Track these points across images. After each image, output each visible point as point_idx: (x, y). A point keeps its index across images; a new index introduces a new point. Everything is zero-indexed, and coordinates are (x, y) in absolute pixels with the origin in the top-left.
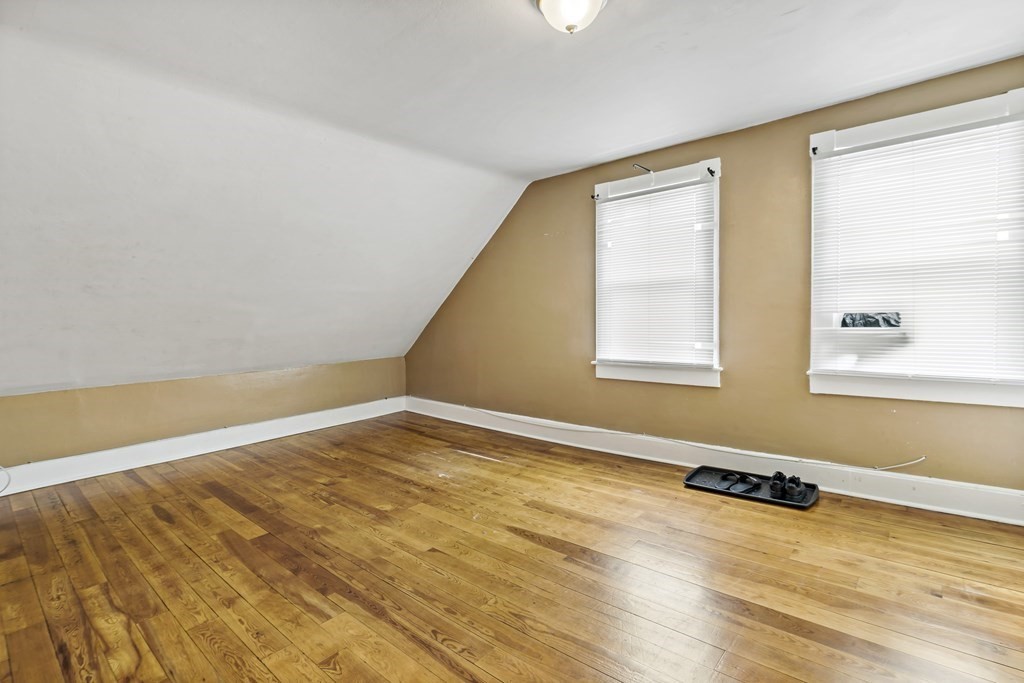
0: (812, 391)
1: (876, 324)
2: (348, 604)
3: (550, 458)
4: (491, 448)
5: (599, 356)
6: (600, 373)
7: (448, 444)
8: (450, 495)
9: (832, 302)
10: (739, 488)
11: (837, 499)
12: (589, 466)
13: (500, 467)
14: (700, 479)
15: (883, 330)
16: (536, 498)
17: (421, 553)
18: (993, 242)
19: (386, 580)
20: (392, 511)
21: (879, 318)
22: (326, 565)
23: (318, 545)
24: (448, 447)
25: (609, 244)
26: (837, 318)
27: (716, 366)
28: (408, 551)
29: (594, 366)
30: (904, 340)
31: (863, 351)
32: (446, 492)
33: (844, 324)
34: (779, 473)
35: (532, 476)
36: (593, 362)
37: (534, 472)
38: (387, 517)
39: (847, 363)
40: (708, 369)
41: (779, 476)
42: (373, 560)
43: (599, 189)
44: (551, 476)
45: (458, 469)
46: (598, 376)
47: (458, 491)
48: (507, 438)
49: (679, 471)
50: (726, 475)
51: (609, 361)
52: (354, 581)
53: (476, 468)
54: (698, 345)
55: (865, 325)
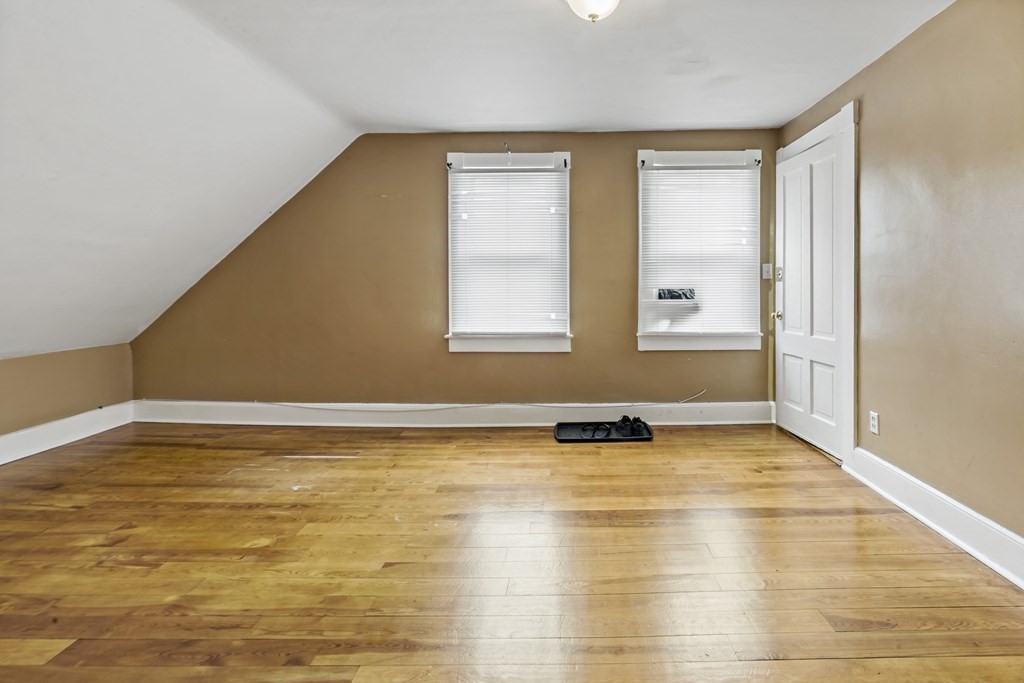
0: (640, 349)
1: (679, 297)
2: (353, 658)
3: (411, 443)
4: (325, 445)
5: (452, 330)
6: (454, 347)
7: (262, 452)
8: (336, 505)
9: (653, 281)
10: (600, 435)
11: (662, 429)
12: (461, 443)
13: (363, 463)
14: (566, 433)
15: (683, 301)
16: (442, 483)
17: (379, 572)
18: (738, 245)
19: (368, 614)
20: (275, 544)
21: (680, 292)
22: (255, 634)
23: (205, 619)
24: (262, 455)
25: (465, 216)
26: (655, 292)
27: (568, 334)
28: (358, 577)
29: (447, 340)
30: (696, 309)
31: (675, 316)
32: (326, 504)
33: (660, 297)
34: (625, 417)
35: (408, 463)
36: (446, 336)
37: (409, 459)
38: (276, 553)
39: (663, 326)
40: (561, 336)
41: (625, 419)
42: (322, 602)
43: (451, 157)
44: (432, 459)
45: (312, 476)
46: (451, 350)
47: (342, 498)
48: (337, 432)
49: (541, 431)
50: (583, 426)
51: (466, 334)
52: (325, 633)
53: (332, 471)
54: (553, 316)
55: (672, 298)
